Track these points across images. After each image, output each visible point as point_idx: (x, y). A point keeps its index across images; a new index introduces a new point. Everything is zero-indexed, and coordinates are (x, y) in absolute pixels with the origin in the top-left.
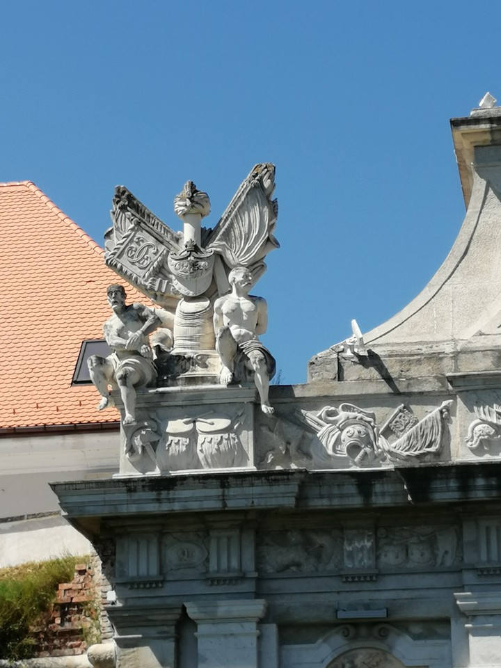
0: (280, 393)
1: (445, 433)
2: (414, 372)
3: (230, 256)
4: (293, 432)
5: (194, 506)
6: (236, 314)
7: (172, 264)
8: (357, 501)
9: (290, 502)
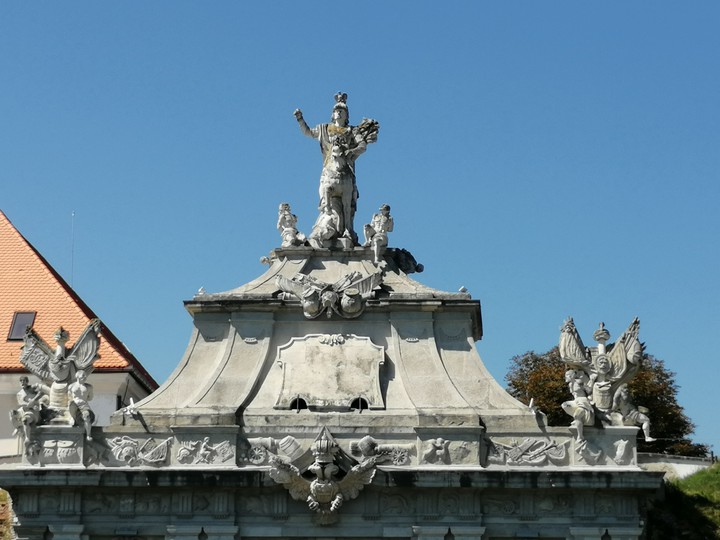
0: (96, 431)
1: (169, 452)
2: (157, 423)
3: (77, 363)
4: (101, 449)
5: (54, 483)
6: (78, 393)
7: (50, 365)
8: (126, 484)
9: (97, 483)
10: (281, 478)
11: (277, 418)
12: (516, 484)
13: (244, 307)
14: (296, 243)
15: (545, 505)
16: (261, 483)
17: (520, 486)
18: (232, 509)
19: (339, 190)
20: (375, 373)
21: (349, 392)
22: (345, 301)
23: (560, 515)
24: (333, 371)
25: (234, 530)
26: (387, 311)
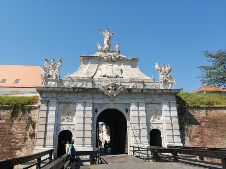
0: (61, 80)
1: (77, 85)
2: (74, 79)
3: (57, 66)
4: (62, 84)
5: (51, 90)
6: (57, 71)
7: (50, 66)
8: (68, 91)
9: (61, 90)
10: (103, 90)
11: (101, 78)
12: (152, 92)
13: (93, 58)
14: (101, 49)
15: (157, 96)
16: (98, 91)
17: (153, 92)
18: (91, 97)
19: (109, 41)
20: (120, 71)
21: (115, 74)
22: (113, 58)
23: (160, 99)
24: (111, 70)
25: (92, 101)
26: (121, 60)
